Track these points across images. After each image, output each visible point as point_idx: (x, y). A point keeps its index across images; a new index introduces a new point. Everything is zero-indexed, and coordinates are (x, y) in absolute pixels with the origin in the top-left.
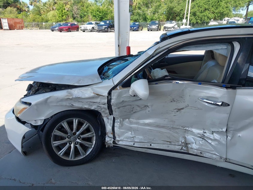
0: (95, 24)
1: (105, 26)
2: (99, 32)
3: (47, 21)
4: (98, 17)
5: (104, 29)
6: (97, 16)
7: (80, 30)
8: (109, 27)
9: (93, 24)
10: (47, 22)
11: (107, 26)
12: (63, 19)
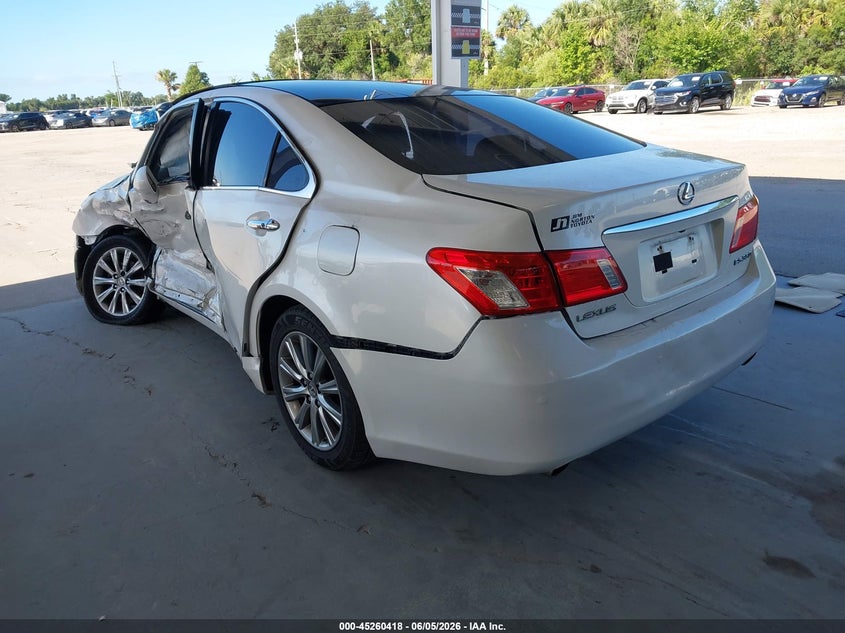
0: (654, 87)
1: (681, 94)
2: (661, 113)
3: (528, 84)
4: (688, 61)
5: (677, 103)
6: (684, 61)
7: (605, 109)
8: (694, 95)
9: (647, 87)
10: (529, 86)
11: (688, 93)
12: (574, 74)
